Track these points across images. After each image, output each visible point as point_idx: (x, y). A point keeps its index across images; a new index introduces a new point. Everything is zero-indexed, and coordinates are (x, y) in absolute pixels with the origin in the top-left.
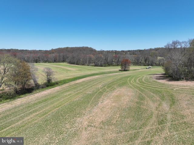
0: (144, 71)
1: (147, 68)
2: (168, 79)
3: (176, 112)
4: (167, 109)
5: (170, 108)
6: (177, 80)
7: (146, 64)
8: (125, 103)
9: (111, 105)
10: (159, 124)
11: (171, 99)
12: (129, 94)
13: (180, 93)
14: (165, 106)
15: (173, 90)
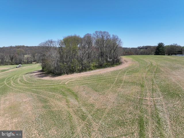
0: (16, 71)
1: (17, 67)
2: (50, 76)
3: (84, 103)
4: (77, 103)
5: (78, 102)
6: (60, 74)
7: (13, 63)
8: (30, 112)
9: (12, 123)
10: (84, 120)
11: (71, 93)
12: (24, 100)
13: (73, 86)
14: (73, 101)
15: (65, 84)
